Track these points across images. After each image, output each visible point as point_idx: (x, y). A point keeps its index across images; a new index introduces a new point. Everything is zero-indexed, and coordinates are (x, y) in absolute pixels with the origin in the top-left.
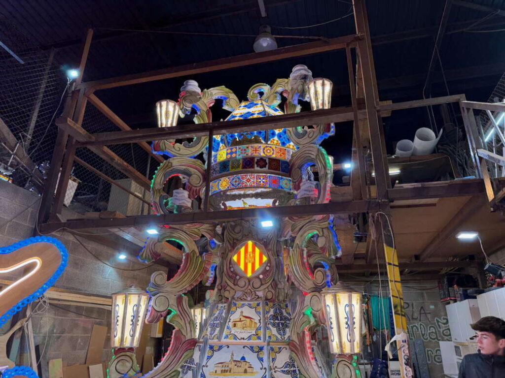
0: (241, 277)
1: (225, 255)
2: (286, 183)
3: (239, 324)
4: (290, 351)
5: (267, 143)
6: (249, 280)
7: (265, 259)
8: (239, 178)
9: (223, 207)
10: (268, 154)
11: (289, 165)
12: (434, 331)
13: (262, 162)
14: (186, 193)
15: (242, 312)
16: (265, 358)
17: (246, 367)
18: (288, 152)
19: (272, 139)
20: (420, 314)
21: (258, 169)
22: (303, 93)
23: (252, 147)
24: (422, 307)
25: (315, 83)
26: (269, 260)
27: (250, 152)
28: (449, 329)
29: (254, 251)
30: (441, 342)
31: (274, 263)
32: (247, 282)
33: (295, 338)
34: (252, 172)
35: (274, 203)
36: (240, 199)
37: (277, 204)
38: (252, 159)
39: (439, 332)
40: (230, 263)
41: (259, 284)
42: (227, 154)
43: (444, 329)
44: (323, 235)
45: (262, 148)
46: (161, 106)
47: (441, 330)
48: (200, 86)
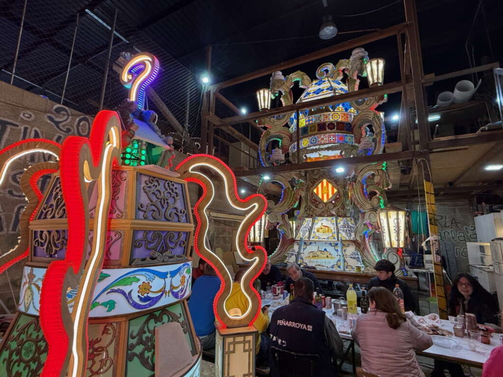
0: (320, 203)
1: (308, 189)
2: (349, 138)
3: (321, 230)
4: (355, 246)
5: (334, 111)
6: (326, 204)
7: (335, 191)
8: (315, 138)
9: (305, 158)
10: (336, 119)
11: (351, 126)
12: (463, 235)
13: (331, 126)
14: (281, 151)
15: (322, 224)
16: (339, 249)
17: (328, 254)
18: (351, 115)
19: (338, 107)
20: (452, 223)
21: (329, 130)
22: (362, 70)
23: (324, 115)
24: (453, 219)
25: (371, 63)
26: (339, 192)
27: (322, 119)
28: (476, 234)
29: (327, 185)
30: (468, 243)
31: (342, 193)
32: (324, 205)
33: (358, 239)
34: (325, 133)
35: (341, 153)
36: (316, 152)
37: (343, 154)
38: (324, 124)
39: (467, 236)
40: (312, 194)
41: (333, 207)
42: (306, 121)
43: (471, 234)
44: (378, 175)
45: (331, 115)
46: (260, 94)
47: (469, 235)
48: (283, 75)
